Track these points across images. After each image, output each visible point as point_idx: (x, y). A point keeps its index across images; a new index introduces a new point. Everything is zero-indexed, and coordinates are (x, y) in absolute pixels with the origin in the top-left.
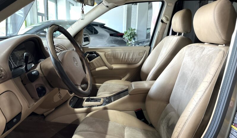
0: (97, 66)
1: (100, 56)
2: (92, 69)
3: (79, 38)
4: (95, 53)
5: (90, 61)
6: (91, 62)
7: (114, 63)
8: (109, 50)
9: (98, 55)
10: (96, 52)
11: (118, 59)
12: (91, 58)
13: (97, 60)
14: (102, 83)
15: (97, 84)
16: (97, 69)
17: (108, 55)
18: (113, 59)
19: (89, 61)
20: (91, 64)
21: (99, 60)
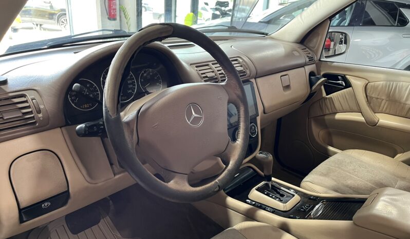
0: (341, 108)
1: (352, 87)
2: (327, 112)
3: (315, 40)
4: (344, 78)
5: (327, 95)
6: (329, 98)
7: (387, 111)
8: (382, 76)
9: (348, 85)
10: (347, 76)
11: (400, 103)
12: (331, 89)
13: (344, 96)
14: (342, 149)
15: (331, 148)
16: (339, 116)
17: (375, 88)
18: (384, 101)
19: (324, 94)
20: (328, 102)
21: (347, 97)
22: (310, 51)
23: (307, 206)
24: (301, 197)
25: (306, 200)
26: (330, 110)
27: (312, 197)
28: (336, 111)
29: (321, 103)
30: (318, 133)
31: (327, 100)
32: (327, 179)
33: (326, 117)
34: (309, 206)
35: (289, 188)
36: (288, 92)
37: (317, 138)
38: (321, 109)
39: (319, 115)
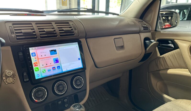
0: (172, 65)
1: (179, 48)
2: (162, 68)
4: (173, 42)
5: (161, 55)
6: (162, 57)
9: (176, 47)
10: (175, 40)
13: (173, 56)
15: (166, 96)
16: (170, 71)
19: (159, 54)
20: (161, 60)
21: (176, 56)
22: (145, 23)
26: (164, 67)
29: (156, 61)
30: (156, 84)
36: (121, 51)
37: (155, 88)
39: (156, 70)
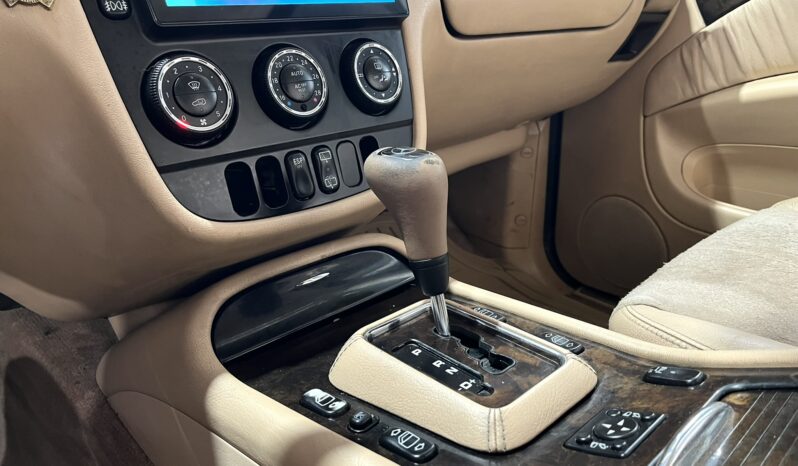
5: (709, 22)
16: (749, 92)
19: (698, 22)
20: (710, 46)
21: (782, 16)
23: (629, 423)
24: (598, 372)
25: (628, 384)
26: (721, 76)
27: (659, 371)
28: (740, 77)
29: (686, 55)
31: (710, 38)
32: (729, 292)
33: (706, 102)
34: (644, 423)
35: (543, 331)
37: (674, 179)
38: (689, 75)
39: (680, 98)
